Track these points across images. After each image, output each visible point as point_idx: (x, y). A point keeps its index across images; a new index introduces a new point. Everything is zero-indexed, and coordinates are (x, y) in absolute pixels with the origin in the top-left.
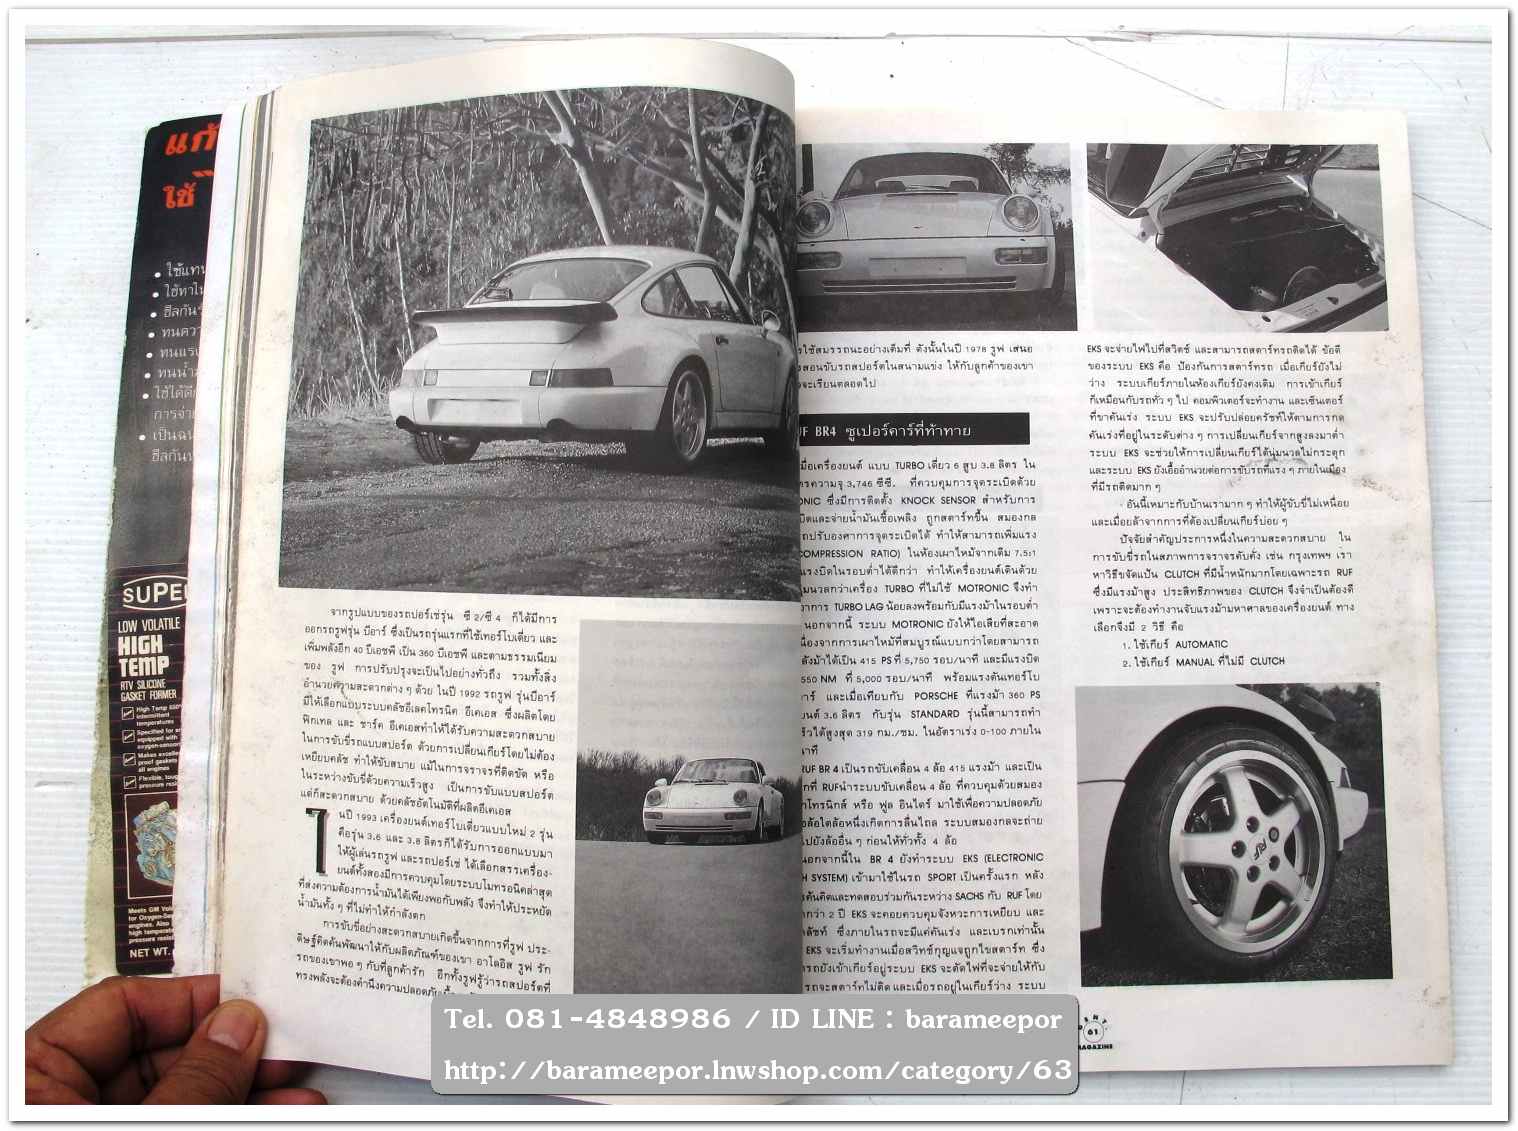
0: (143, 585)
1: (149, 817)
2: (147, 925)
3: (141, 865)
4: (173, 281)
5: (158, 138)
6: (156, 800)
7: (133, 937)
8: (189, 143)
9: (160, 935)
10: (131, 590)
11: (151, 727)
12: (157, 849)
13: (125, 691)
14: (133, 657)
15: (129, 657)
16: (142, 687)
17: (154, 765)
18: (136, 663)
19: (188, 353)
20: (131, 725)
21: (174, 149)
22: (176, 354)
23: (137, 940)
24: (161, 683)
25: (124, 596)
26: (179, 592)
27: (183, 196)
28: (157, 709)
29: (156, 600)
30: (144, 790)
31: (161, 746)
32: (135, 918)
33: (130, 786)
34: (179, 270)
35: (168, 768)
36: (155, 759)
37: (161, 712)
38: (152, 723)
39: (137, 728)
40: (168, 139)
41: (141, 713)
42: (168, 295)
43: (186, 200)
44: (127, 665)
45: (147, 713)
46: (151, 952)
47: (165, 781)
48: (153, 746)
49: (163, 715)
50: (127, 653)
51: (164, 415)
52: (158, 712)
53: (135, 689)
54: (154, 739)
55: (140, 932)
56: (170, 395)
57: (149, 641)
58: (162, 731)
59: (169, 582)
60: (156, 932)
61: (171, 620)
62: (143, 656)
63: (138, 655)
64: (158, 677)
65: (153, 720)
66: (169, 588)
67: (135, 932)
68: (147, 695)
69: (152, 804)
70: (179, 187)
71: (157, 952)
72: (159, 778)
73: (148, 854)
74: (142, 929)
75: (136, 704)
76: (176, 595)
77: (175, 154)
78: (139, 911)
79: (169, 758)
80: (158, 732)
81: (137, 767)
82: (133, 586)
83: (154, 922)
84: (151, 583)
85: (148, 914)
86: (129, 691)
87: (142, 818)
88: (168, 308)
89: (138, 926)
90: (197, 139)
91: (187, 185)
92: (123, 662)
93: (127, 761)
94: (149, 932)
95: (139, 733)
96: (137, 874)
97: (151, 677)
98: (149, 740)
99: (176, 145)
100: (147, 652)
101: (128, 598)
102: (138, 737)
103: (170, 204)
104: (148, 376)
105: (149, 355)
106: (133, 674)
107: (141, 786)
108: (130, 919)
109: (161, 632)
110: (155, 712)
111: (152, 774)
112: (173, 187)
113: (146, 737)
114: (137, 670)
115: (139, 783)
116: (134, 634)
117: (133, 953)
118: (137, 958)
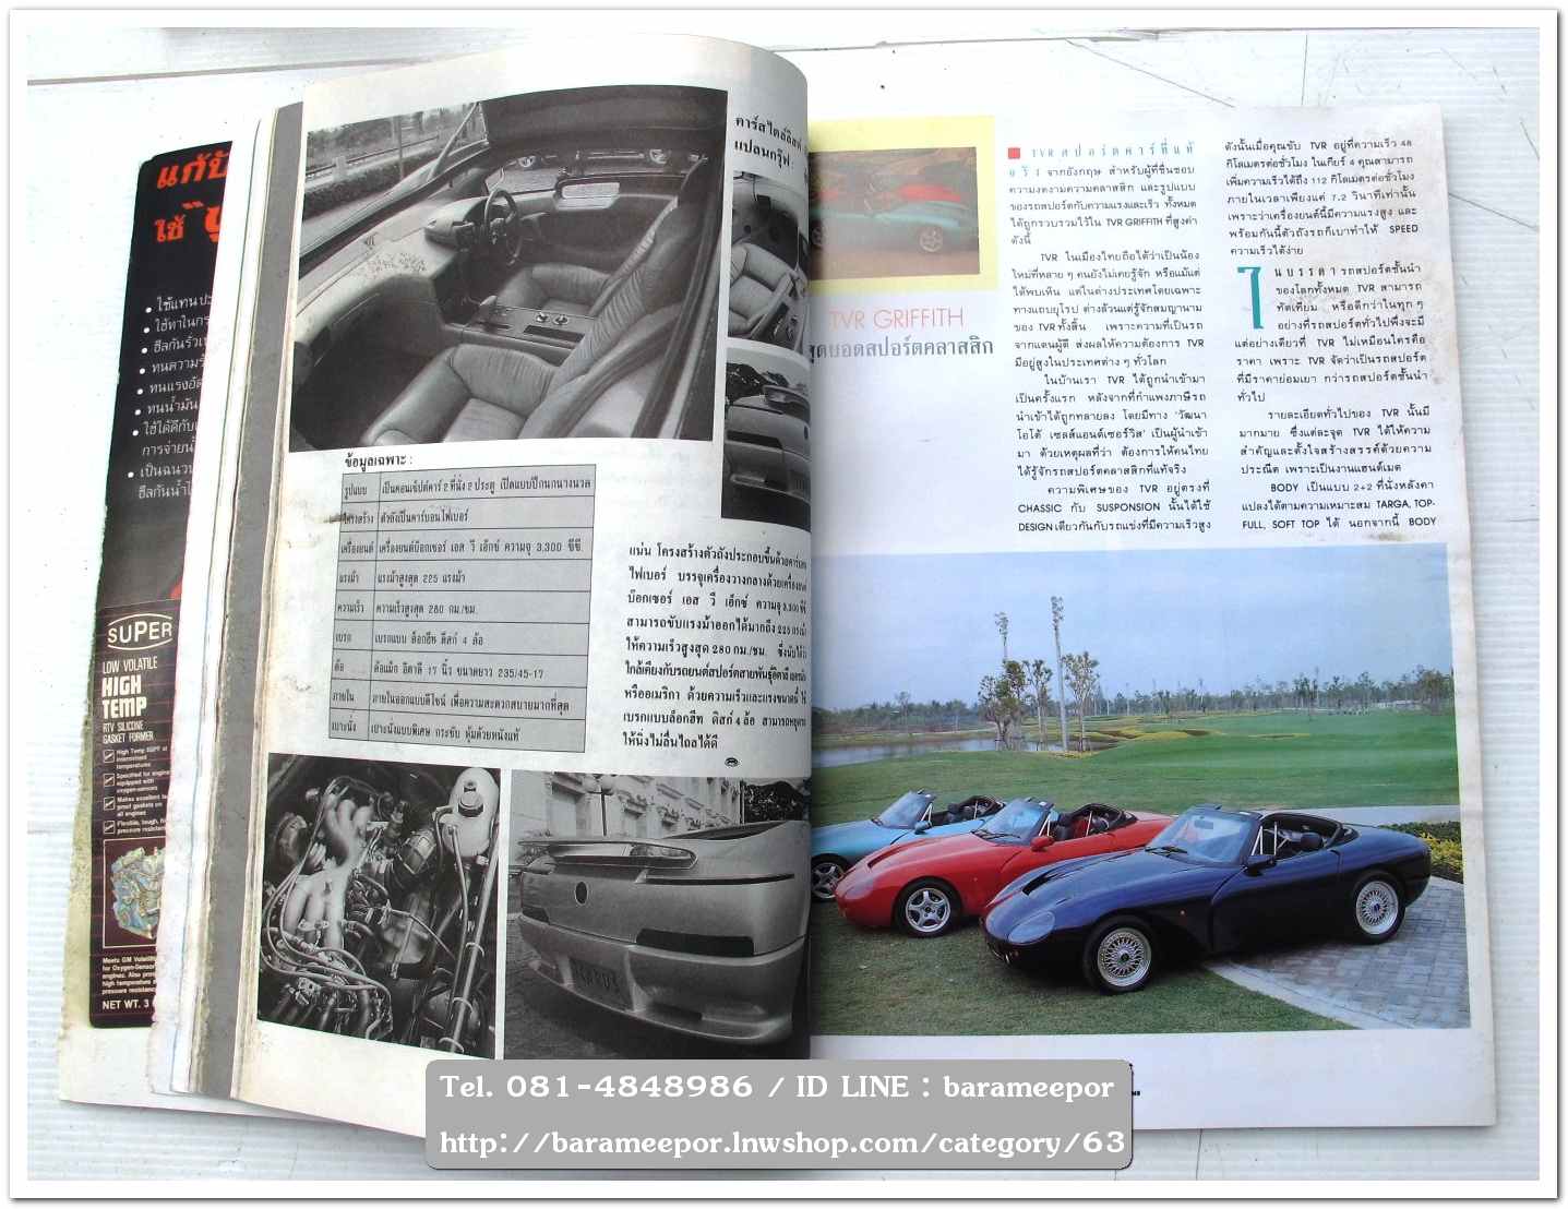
0: (125, 624)
1: (126, 864)
2: (119, 976)
3: (116, 911)
4: (162, 315)
5: (150, 172)
6: (133, 846)
7: (106, 988)
8: (180, 175)
9: (131, 987)
10: (115, 630)
11: (130, 771)
12: (133, 896)
13: (107, 734)
14: (115, 698)
15: (111, 698)
16: (123, 729)
17: (131, 810)
18: (117, 705)
19: (176, 387)
20: (112, 768)
21: (164, 181)
23: (109, 991)
24: (139, 725)
25: (108, 636)
26: (157, 630)
27: (173, 229)
28: (136, 751)
29: (136, 639)
30: (123, 836)
31: (139, 790)
32: (108, 969)
33: (111, 830)
34: (168, 304)
35: (144, 813)
36: (133, 803)
37: (139, 755)
38: (131, 766)
39: (116, 771)
40: (160, 171)
41: (120, 756)
42: (158, 330)
43: (176, 232)
44: (109, 706)
45: (126, 755)
46: (122, 1004)
47: (142, 826)
48: (131, 790)
49: (141, 758)
50: (110, 694)
51: (151, 451)
52: (136, 755)
53: (116, 732)
54: (132, 783)
55: (112, 983)
56: (157, 430)
57: (129, 682)
58: (140, 775)
59: (149, 620)
60: (128, 983)
61: (149, 660)
62: (124, 697)
63: (119, 697)
64: (136, 718)
65: (132, 762)
66: (149, 626)
67: (108, 984)
68: (127, 738)
69: (129, 850)
70: (170, 220)
71: (128, 1004)
72: (136, 823)
73: (123, 901)
74: (115, 980)
75: (116, 747)
76: (154, 634)
77: (166, 186)
78: (113, 961)
79: (146, 802)
80: (136, 775)
81: (116, 811)
82: (117, 626)
83: (127, 973)
84: (132, 622)
85: (121, 964)
86: (110, 733)
87: (119, 864)
88: (157, 343)
89: (111, 977)
90: (187, 170)
91: (176, 218)
92: (105, 703)
93: (107, 805)
94: (121, 984)
95: (119, 776)
96: (112, 923)
97: (131, 719)
98: (128, 783)
99: (167, 177)
100: (126, 693)
101: (113, 638)
102: (116, 781)
103: (161, 237)
104: (138, 412)
105: (140, 392)
106: (114, 716)
107: (119, 831)
108: (105, 969)
109: (140, 672)
110: (134, 755)
111: (130, 818)
112: (163, 221)
113: (124, 780)
114: (118, 712)
115: (117, 828)
116: (116, 674)
117: (105, 1005)
118: (109, 1011)
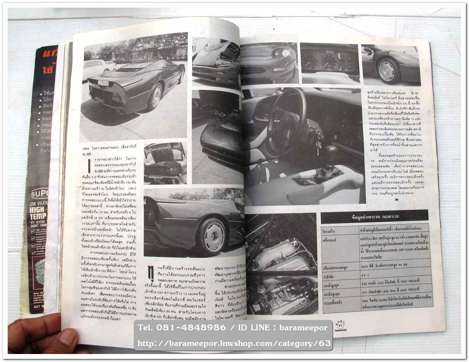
0: (38, 191)
1: (40, 264)
2: (39, 298)
3: (37, 279)
4: (46, 96)
5: (40, 52)
8: (51, 53)
10: (34, 193)
11: (40, 236)
12: (42, 273)
13: (32, 224)
14: (35, 213)
15: (33, 214)
16: (38, 223)
17: (41, 247)
18: (36, 215)
21: (46, 55)
22: (48, 119)
23: (36, 303)
24: (44, 222)
25: (31, 195)
27: (49, 70)
28: (42, 230)
29: (42, 196)
30: (39, 255)
31: (44, 241)
33: (35, 254)
34: (48, 93)
36: (41, 245)
38: (41, 234)
40: (44, 52)
41: (37, 231)
42: (45, 101)
43: (50, 71)
44: (33, 216)
45: (39, 231)
46: (41, 306)
47: (41, 253)
48: (40, 241)
50: (33, 212)
51: (44, 138)
52: (43, 231)
53: (35, 223)
54: (41, 239)
56: (46, 132)
57: (40, 208)
59: (46, 190)
62: (38, 213)
63: (36, 213)
64: (42, 220)
66: (46, 192)
67: (35, 300)
68: (39, 225)
69: (41, 260)
70: (47, 67)
72: (43, 251)
73: (39, 275)
74: (38, 299)
75: (35, 228)
77: (46, 57)
78: (37, 293)
80: (43, 237)
81: (36, 248)
82: (35, 191)
83: (42, 297)
84: (40, 190)
85: (40, 294)
86: (33, 224)
87: (38, 264)
88: (45, 105)
89: (36, 298)
90: (53, 52)
91: (50, 67)
92: (31, 215)
93: (33, 246)
94: (40, 300)
95: (37, 237)
96: (36, 282)
97: (41, 220)
98: (40, 239)
99: (46, 54)
101: (33, 195)
102: (36, 239)
103: (45, 72)
104: (39, 126)
105: (39, 119)
106: (34, 219)
108: (34, 296)
109: (43, 205)
110: (42, 231)
111: (41, 250)
112: (46, 67)
113: (39, 238)
114: (36, 218)
115: (37, 253)
116: (35, 206)
117: (35, 307)
118: (36, 308)
